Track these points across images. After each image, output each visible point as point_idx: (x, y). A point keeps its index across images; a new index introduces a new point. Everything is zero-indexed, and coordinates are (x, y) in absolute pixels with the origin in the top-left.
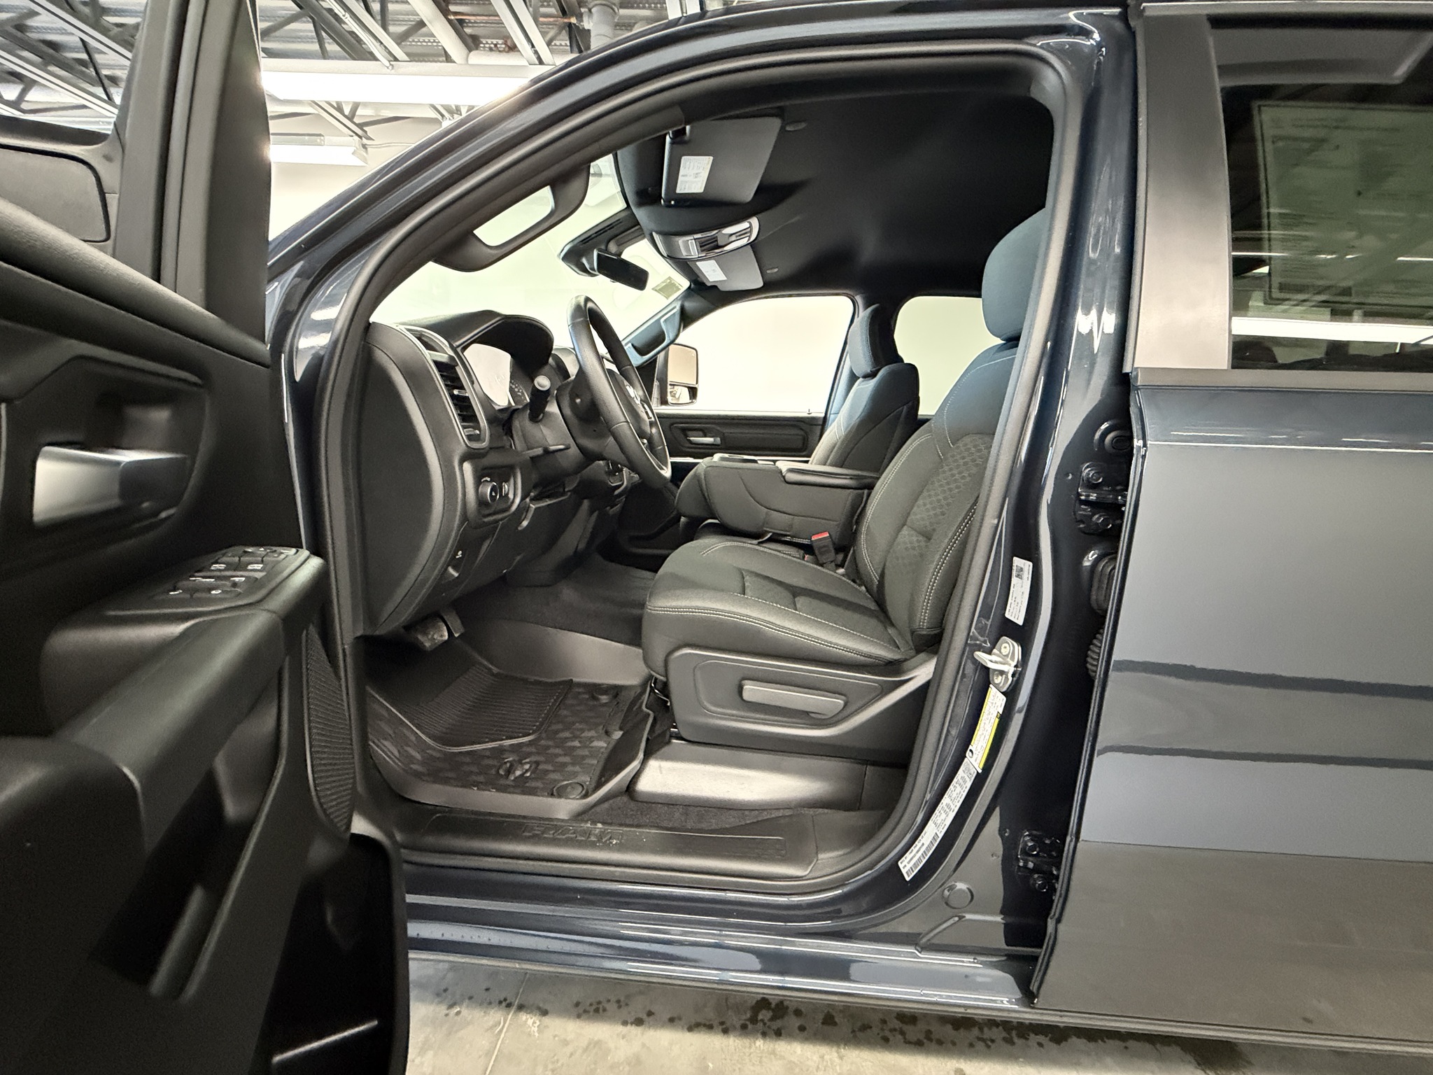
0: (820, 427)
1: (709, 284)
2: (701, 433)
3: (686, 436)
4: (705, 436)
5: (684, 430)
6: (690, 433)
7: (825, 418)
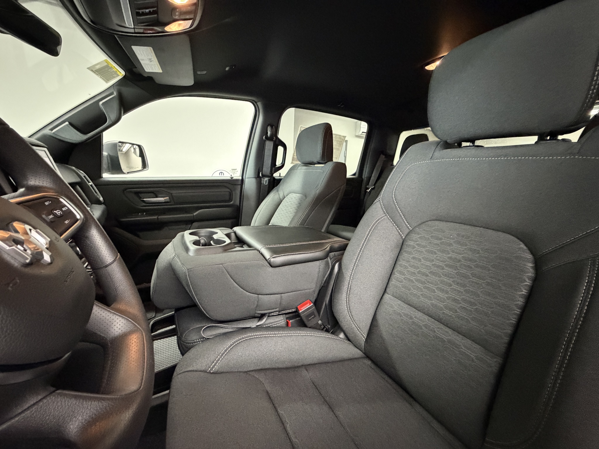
1: (146, 75)
2: (152, 194)
4: (157, 197)
5: (137, 193)
7: (242, 180)
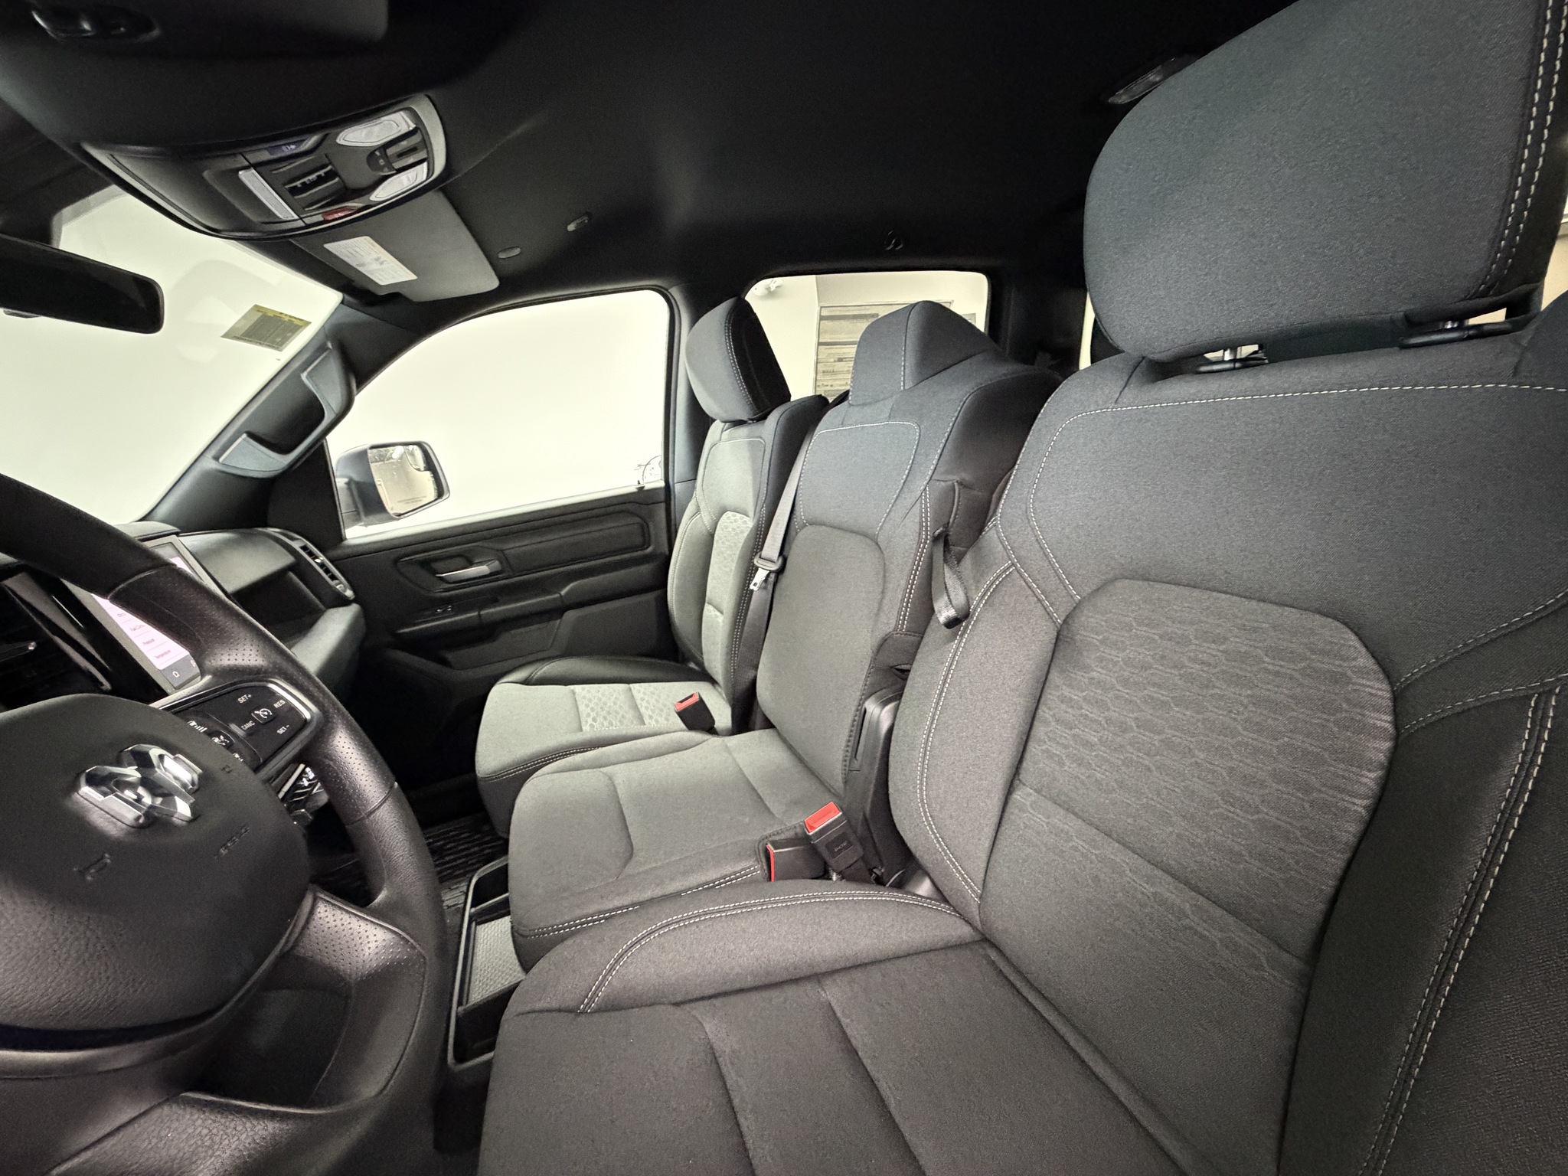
0: (663, 505)
3: (434, 572)
6: (436, 566)
